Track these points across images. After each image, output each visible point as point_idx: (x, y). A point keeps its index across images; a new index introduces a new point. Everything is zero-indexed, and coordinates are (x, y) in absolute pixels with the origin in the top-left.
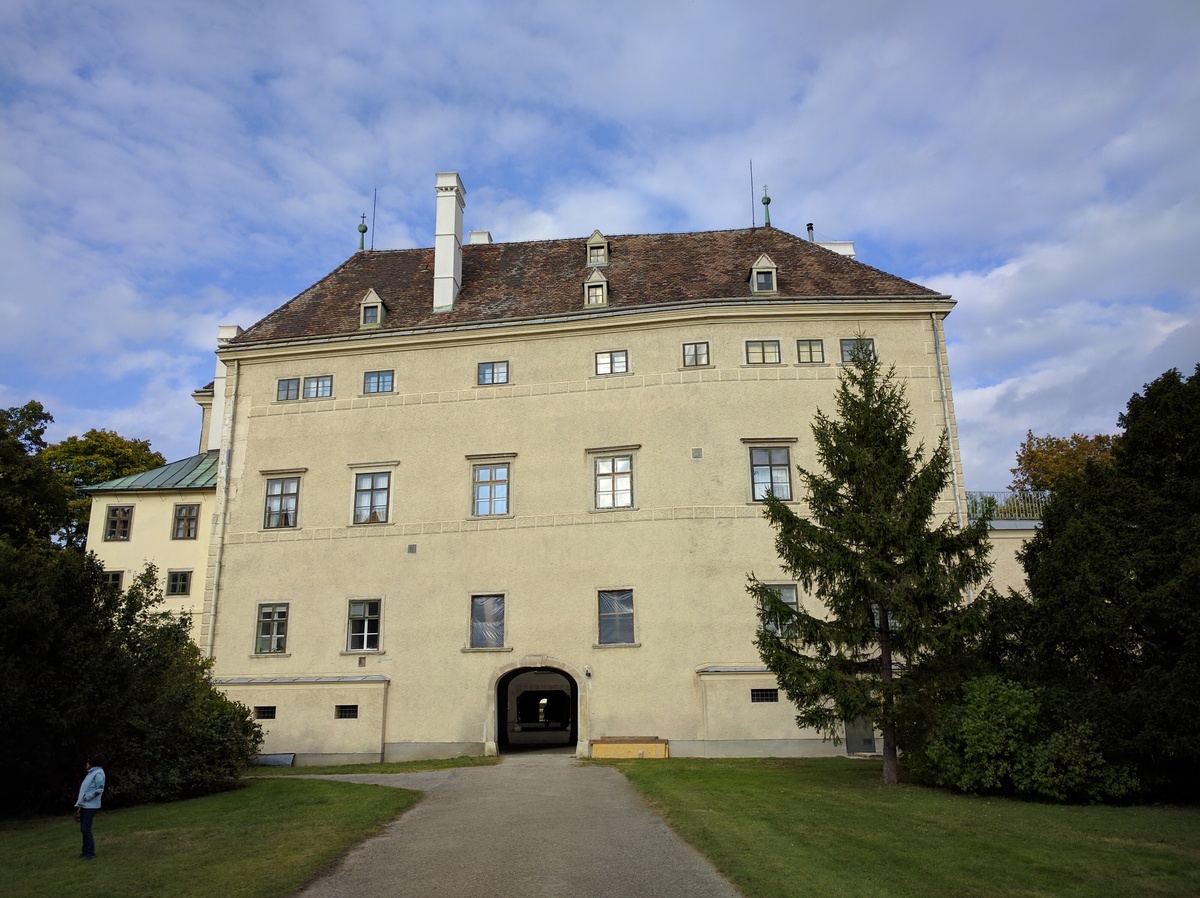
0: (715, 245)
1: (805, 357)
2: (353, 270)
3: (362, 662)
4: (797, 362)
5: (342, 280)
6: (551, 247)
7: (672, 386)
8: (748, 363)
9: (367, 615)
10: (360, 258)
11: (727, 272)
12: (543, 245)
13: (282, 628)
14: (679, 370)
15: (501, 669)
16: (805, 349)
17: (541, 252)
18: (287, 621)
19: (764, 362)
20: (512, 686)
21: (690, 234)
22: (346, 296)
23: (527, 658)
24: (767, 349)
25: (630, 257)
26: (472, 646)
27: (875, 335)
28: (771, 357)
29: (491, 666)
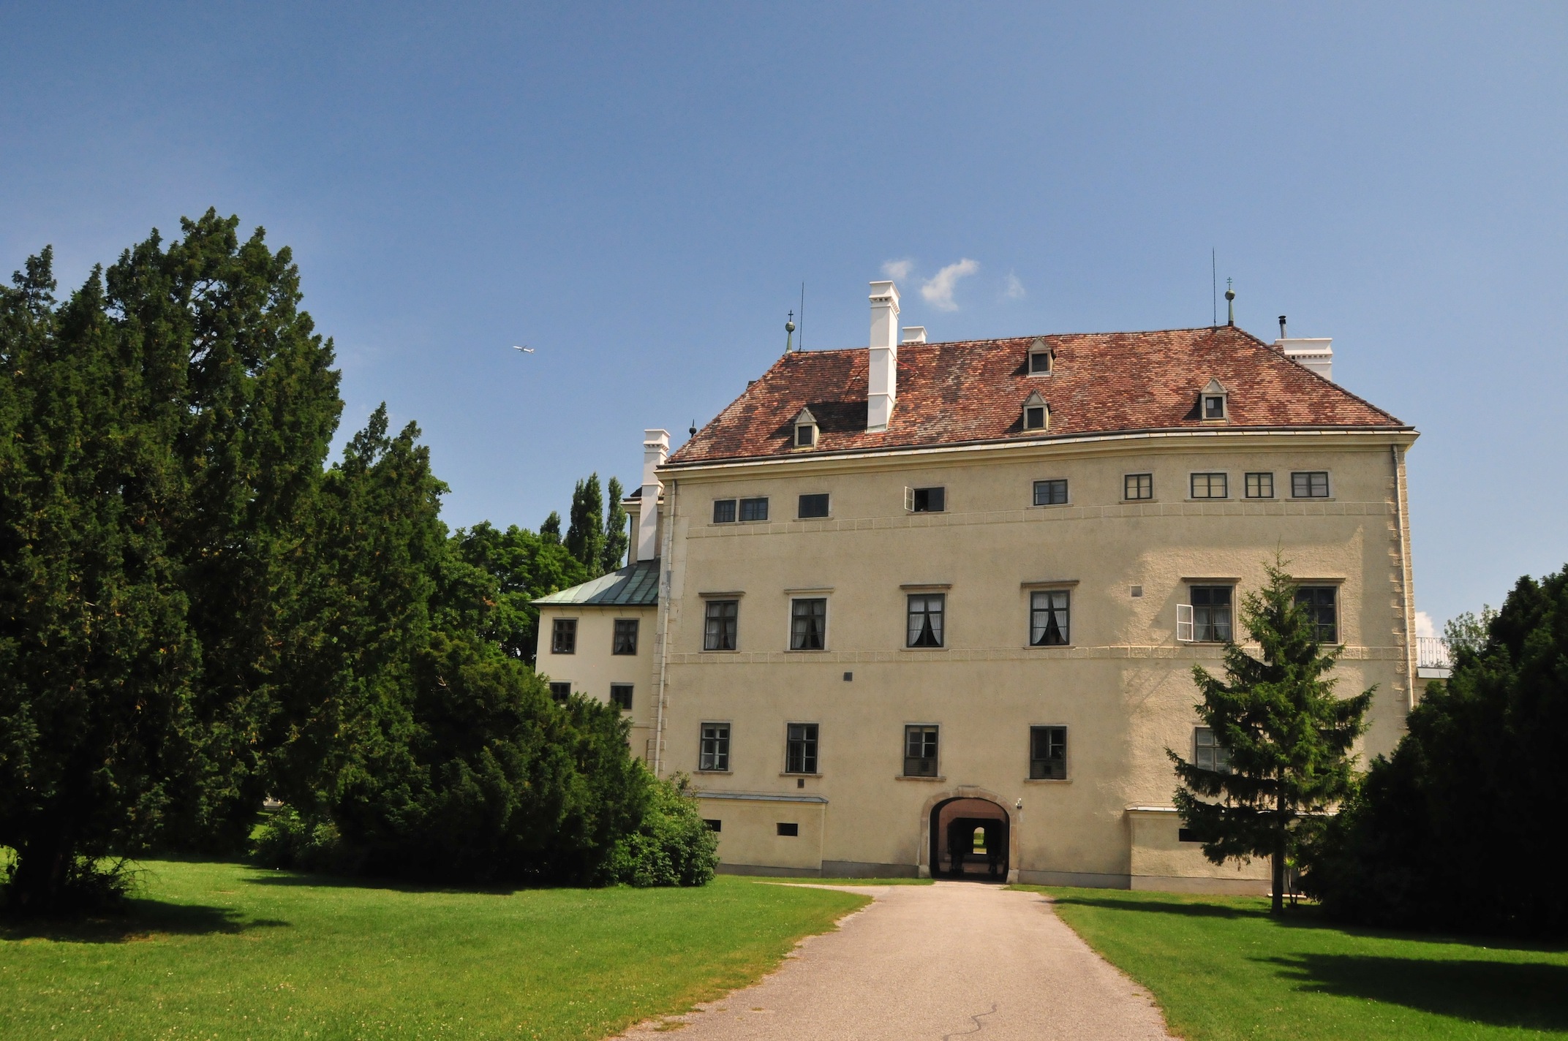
0: (1170, 350)
1: (1253, 491)
2: (782, 376)
3: (801, 784)
4: (1243, 497)
5: (772, 389)
6: (991, 349)
7: (1113, 519)
8: (1193, 497)
9: (805, 739)
10: (788, 362)
11: (1177, 391)
12: (981, 346)
13: (725, 747)
14: (1120, 503)
15: (934, 797)
16: (1253, 481)
17: (980, 355)
18: (728, 740)
19: (1209, 497)
20: (944, 813)
21: (1143, 333)
22: (777, 408)
23: (960, 788)
24: (1213, 481)
25: (1076, 365)
26: (905, 775)
27: (1329, 468)
28: (1218, 491)
29: (922, 794)
